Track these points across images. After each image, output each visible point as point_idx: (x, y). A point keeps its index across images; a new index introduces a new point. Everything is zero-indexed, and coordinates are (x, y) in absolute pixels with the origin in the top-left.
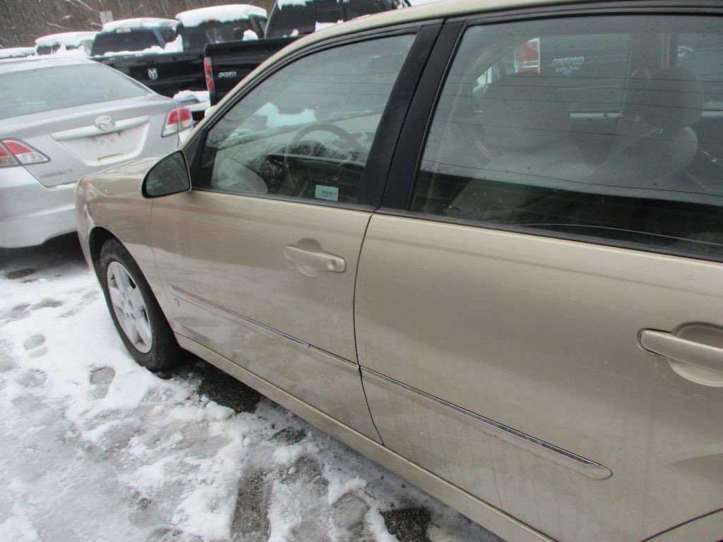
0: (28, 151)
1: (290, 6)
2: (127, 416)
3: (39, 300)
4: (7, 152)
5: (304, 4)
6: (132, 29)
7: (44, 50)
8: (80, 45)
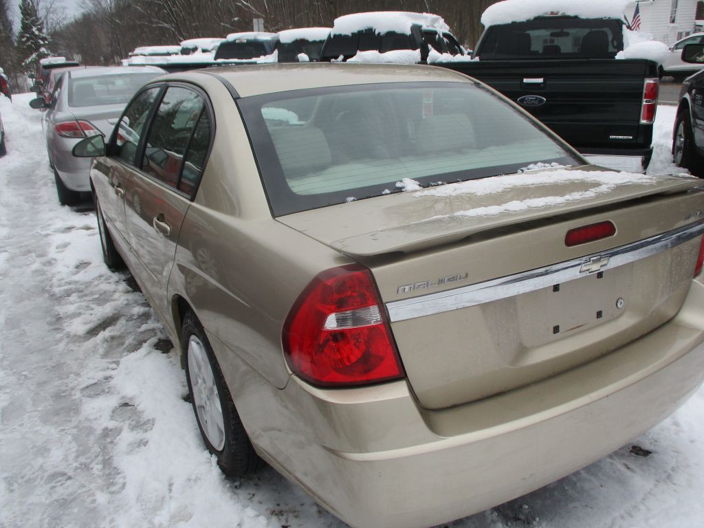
0: (92, 129)
1: (340, 35)
2: (81, 285)
3: (81, 225)
4: (80, 128)
5: (350, 35)
6: (248, 40)
7: (186, 51)
8: (212, 50)
